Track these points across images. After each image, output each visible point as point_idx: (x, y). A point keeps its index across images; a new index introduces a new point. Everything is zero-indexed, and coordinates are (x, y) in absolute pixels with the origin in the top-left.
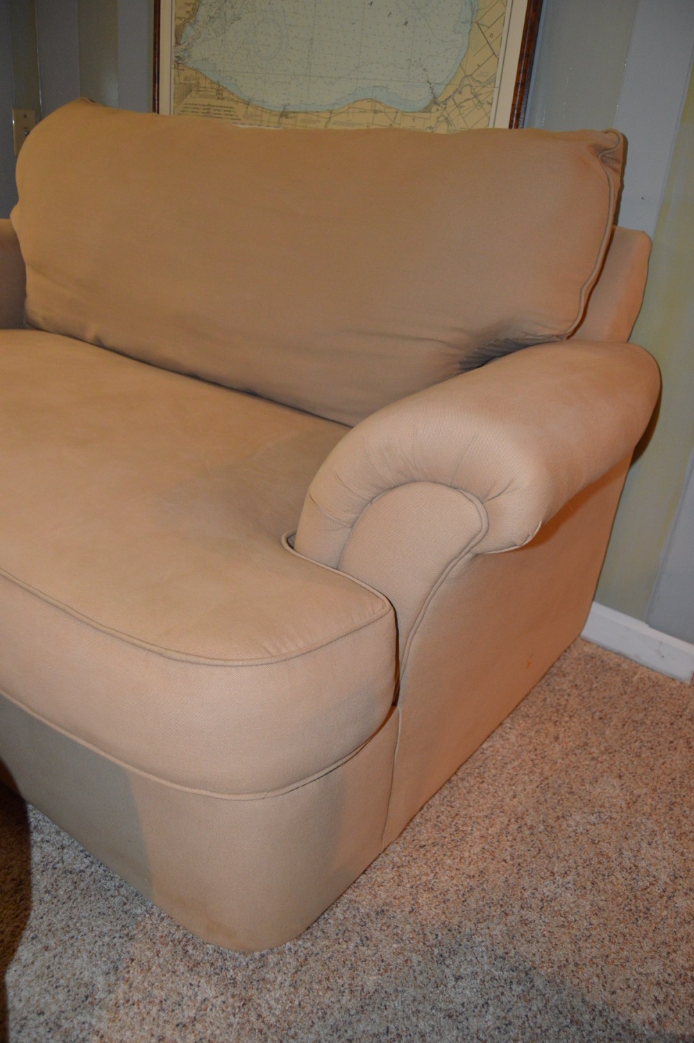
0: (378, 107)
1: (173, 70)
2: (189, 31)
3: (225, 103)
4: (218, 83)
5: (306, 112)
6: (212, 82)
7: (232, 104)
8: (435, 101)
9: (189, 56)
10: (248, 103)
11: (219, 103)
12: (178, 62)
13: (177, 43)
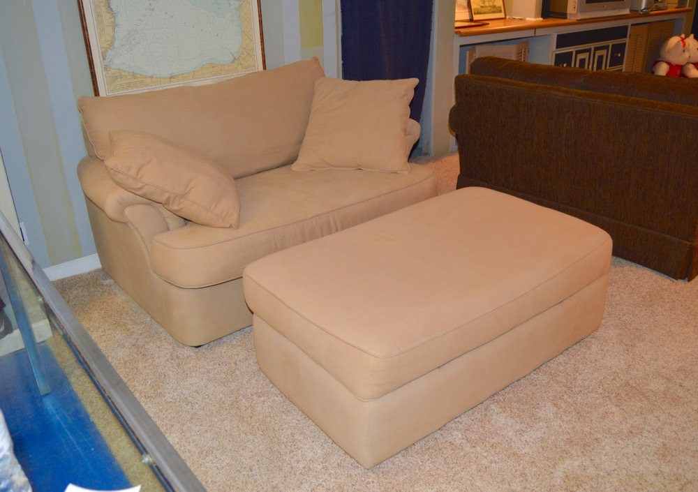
0: (214, 65)
1: (104, 72)
2: (110, 53)
3: (139, 80)
4: (133, 72)
5: (183, 74)
6: (129, 72)
7: (143, 79)
8: (235, 59)
9: (113, 64)
10: (152, 77)
11: (135, 80)
12: (106, 68)
13: (104, 59)
